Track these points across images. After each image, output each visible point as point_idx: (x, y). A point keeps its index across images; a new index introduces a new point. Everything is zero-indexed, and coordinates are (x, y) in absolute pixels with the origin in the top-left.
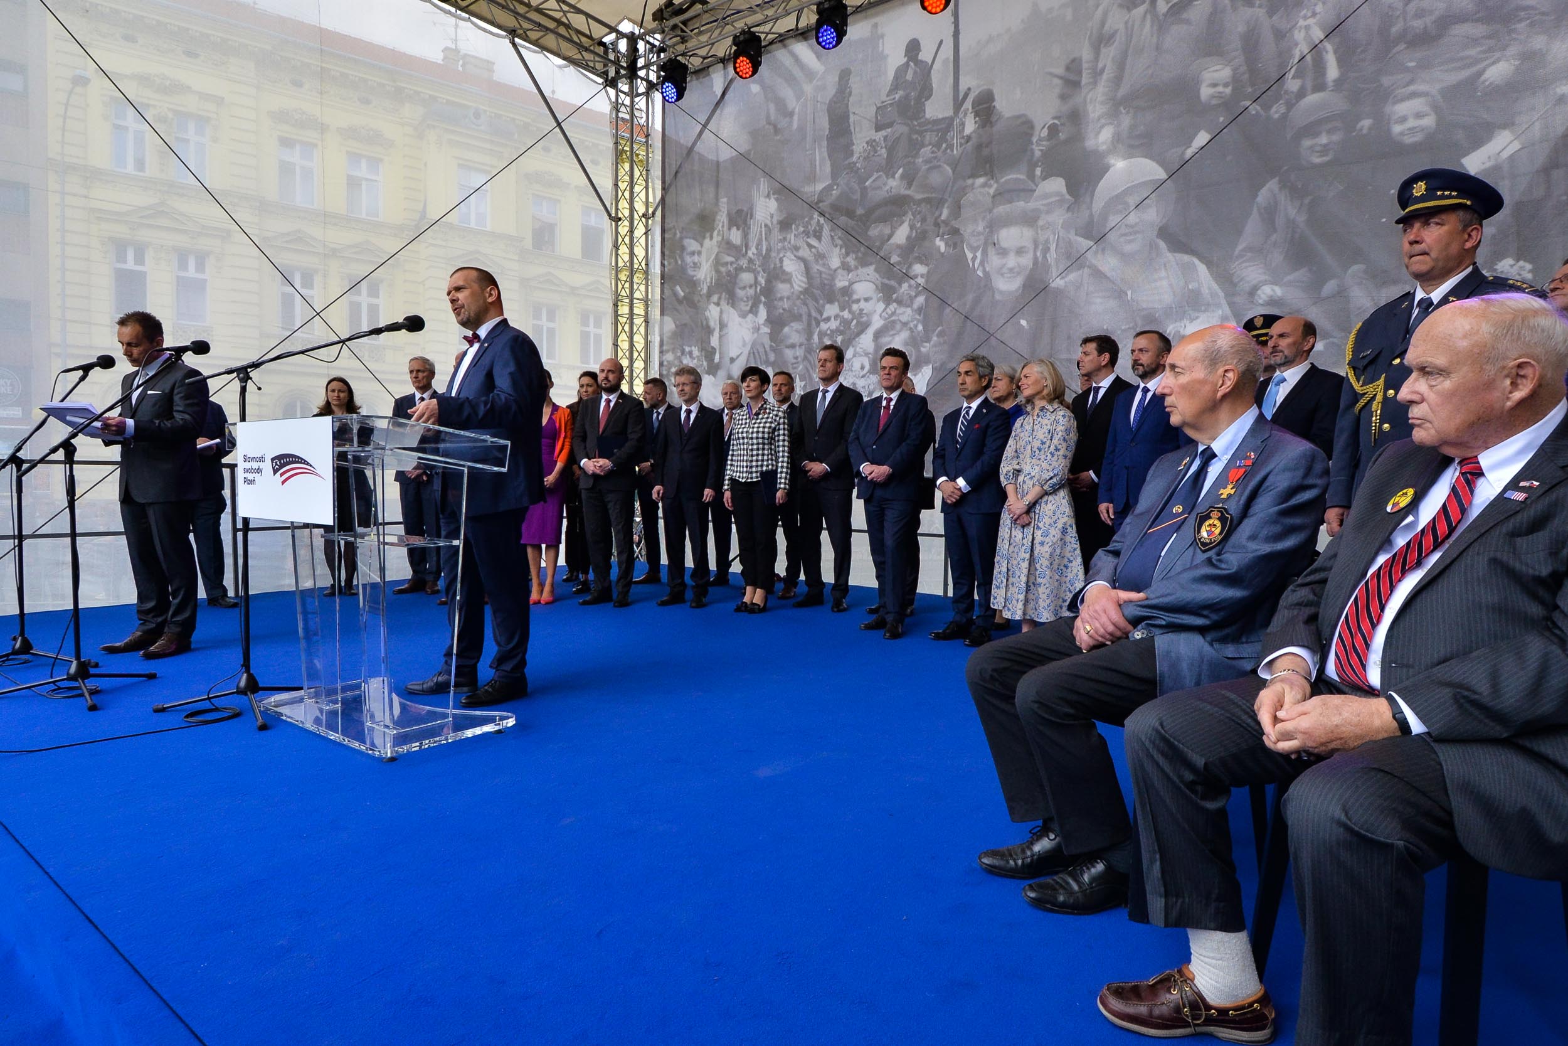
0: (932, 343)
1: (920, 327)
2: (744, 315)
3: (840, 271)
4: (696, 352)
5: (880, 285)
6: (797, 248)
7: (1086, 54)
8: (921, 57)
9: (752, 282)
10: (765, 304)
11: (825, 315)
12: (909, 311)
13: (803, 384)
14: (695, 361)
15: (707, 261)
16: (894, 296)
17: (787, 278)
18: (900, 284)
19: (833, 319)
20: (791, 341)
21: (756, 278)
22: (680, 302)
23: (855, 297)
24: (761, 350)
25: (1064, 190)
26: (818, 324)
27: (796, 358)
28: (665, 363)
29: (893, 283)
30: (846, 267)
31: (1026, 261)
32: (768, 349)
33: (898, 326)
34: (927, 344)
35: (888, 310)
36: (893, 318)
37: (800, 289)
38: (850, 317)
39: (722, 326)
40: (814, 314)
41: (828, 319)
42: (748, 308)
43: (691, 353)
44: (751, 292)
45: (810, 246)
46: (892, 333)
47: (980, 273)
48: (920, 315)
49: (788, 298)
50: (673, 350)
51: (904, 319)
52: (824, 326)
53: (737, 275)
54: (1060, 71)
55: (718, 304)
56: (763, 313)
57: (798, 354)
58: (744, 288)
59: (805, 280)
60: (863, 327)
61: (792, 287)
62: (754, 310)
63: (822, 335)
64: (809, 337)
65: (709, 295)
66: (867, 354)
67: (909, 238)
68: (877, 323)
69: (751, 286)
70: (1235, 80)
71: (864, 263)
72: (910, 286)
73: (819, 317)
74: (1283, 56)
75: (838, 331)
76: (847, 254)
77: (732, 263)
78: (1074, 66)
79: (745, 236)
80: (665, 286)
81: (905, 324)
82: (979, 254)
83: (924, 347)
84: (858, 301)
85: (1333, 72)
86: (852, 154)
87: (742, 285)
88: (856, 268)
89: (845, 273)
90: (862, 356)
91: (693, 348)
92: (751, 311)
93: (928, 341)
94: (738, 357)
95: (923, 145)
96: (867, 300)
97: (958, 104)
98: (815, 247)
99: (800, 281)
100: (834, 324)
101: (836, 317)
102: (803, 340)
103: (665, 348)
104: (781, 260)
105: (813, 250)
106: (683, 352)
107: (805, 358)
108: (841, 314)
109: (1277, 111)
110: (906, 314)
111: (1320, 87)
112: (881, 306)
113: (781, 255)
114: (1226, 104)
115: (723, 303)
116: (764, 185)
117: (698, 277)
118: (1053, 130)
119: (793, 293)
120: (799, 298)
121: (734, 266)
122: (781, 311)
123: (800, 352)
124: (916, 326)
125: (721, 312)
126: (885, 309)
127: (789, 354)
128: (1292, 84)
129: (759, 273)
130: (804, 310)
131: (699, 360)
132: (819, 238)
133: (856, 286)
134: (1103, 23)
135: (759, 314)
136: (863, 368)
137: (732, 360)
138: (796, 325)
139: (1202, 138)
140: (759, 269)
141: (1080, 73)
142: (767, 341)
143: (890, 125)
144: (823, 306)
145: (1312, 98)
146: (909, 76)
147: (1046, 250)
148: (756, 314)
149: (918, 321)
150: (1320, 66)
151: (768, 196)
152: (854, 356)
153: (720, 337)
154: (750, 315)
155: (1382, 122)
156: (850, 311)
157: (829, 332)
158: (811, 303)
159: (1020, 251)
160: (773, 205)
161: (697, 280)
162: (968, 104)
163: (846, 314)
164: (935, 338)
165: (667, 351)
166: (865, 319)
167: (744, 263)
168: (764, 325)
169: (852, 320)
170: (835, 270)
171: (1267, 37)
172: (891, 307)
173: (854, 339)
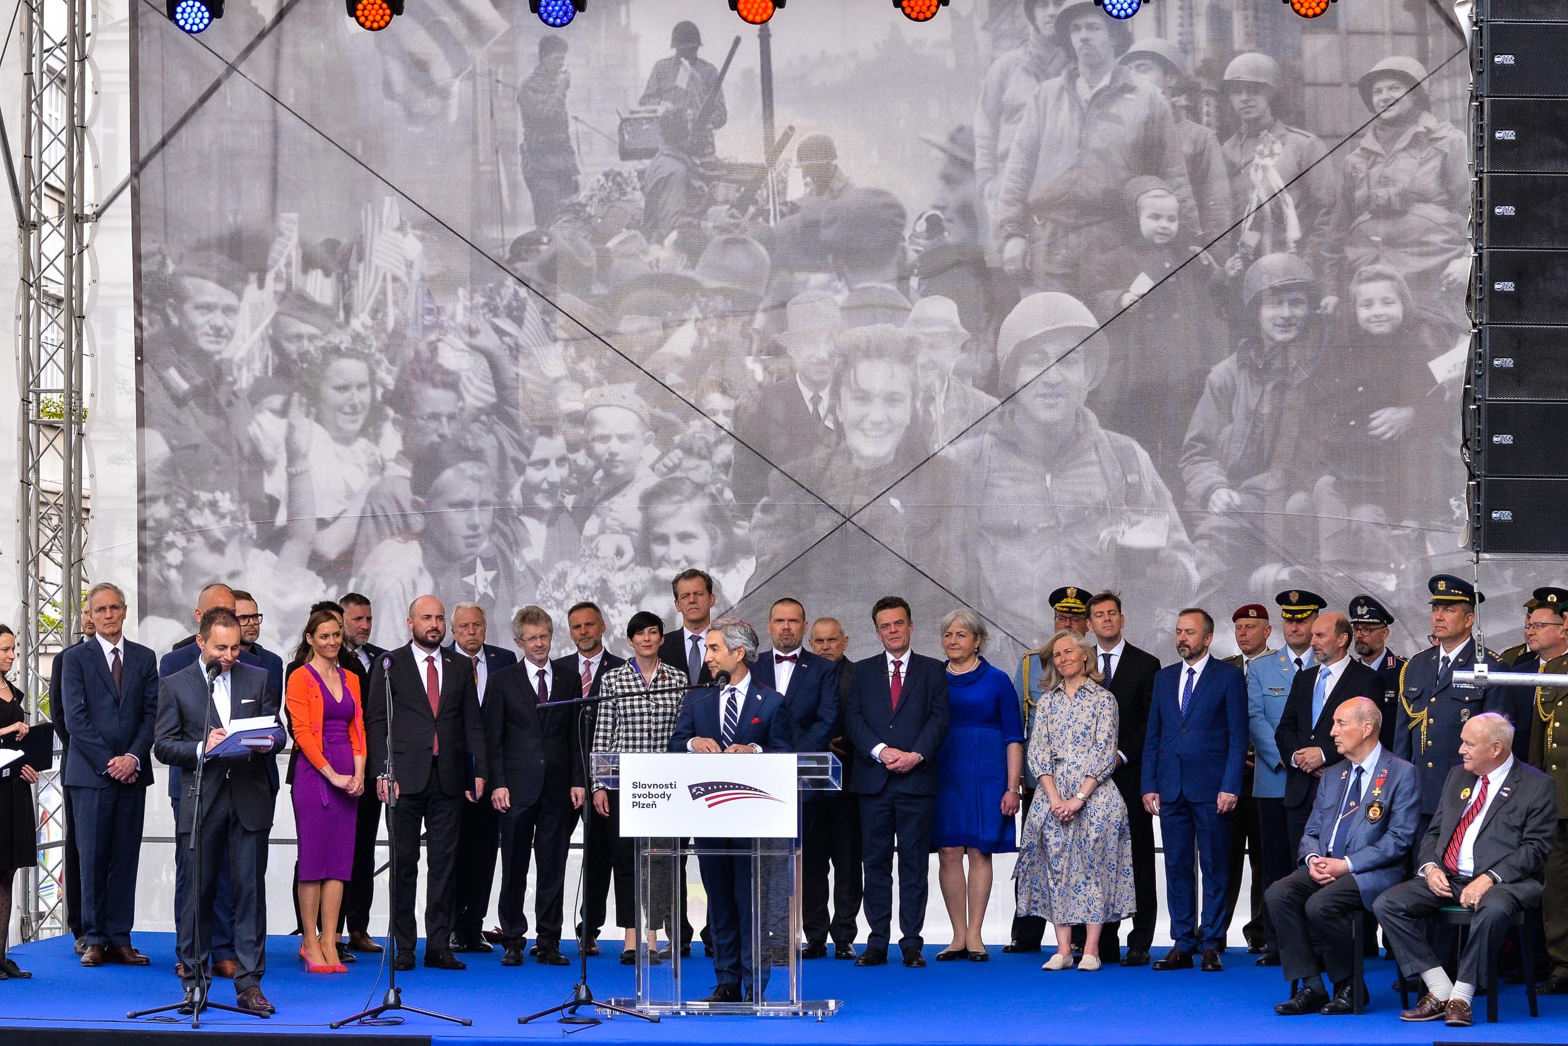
0: (753, 521)
1: (728, 494)
2: (345, 439)
3: (566, 383)
4: (226, 502)
5: (647, 418)
6: (472, 332)
7: (980, 127)
8: (701, 54)
9: (364, 377)
10: (395, 422)
11: (536, 455)
12: (706, 465)
13: (491, 575)
14: (227, 522)
15: (253, 328)
16: (677, 439)
17: (451, 382)
18: (686, 422)
19: (553, 463)
20: (460, 496)
21: (372, 373)
22: (179, 401)
23: (598, 431)
24: (392, 511)
25: (956, 319)
26: (521, 469)
27: (474, 527)
28: (151, 523)
29: (671, 416)
30: (576, 376)
31: (901, 414)
32: (409, 510)
33: (687, 488)
34: (745, 524)
35: (666, 460)
36: (678, 474)
37: (480, 404)
38: (591, 463)
39: (293, 455)
40: (512, 451)
41: (545, 463)
42: (357, 426)
43: (213, 505)
44: (364, 396)
45: (500, 332)
46: (676, 498)
47: (829, 424)
48: (727, 474)
49: (451, 417)
50: (167, 499)
51: (698, 476)
52: (534, 475)
53: (326, 362)
54: (942, 140)
55: (283, 413)
56: (392, 440)
57: (477, 520)
58: (344, 388)
59: (492, 390)
60: (617, 485)
61: (460, 397)
62: (371, 429)
63: (529, 489)
64: (504, 488)
65: (256, 396)
66: (627, 531)
67: (695, 349)
68: (646, 480)
69: (360, 386)
70: (1181, 215)
71: (611, 376)
72: (704, 426)
73: (522, 457)
74: (1238, 197)
75: (564, 484)
76: (580, 357)
77: (312, 338)
78: (961, 136)
79: (345, 288)
80: (146, 366)
81: (699, 487)
82: (825, 394)
83: (740, 527)
84: (605, 438)
85: (1294, 231)
86: (576, 188)
87: (340, 381)
88: (599, 383)
89: (577, 387)
90: (617, 532)
91: (218, 495)
92: (363, 432)
93: (749, 517)
94: (336, 519)
95: (713, 202)
96: (623, 438)
97: (774, 150)
98: (509, 335)
99: (480, 389)
100: (556, 473)
101: (561, 461)
102: (489, 495)
103: (148, 493)
104: (433, 348)
105: (507, 339)
106: (192, 503)
107: (494, 529)
108: (571, 457)
109: (1233, 265)
110: (701, 471)
111: (1280, 245)
112: (652, 453)
113: (432, 337)
114: (1174, 245)
115: (297, 414)
116: (391, 207)
117: (226, 354)
118: (934, 225)
119: (462, 409)
120: (476, 419)
121: (320, 343)
122: (436, 438)
123: (483, 518)
124: (721, 492)
125: (291, 428)
126: (660, 458)
127: (458, 520)
128: (1250, 237)
129: (378, 363)
130: (488, 443)
131: (234, 519)
132: (519, 321)
133: (599, 413)
134: (1002, 88)
135: (383, 441)
136: (620, 553)
137: (322, 524)
138: (469, 468)
139: (1142, 284)
140: (378, 356)
141: (971, 150)
142: (405, 493)
143: (650, 153)
144: (532, 439)
145: (1272, 260)
146: (682, 80)
147: (930, 399)
148: (376, 439)
149: (725, 484)
150: (1279, 219)
151: (401, 228)
152: (602, 531)
153: (291, 478)
154: (362, 443)
155: (1348, 301)
156: (590, 453)
157: (545, 486)
158: (502, 430)
159: (891, 399)
160: (412, 245)
161: (221, 361)
162: (790, 152)
163: (581, 458)
164: (757, 515)
165: (154, 499)
166: (620, 470)
167: (342, 339)
168: (396, 461)
169: (597, 469)
170: (557, 380)
171: (1218, 166)
172: (671, 455)
173: (599, 502)
